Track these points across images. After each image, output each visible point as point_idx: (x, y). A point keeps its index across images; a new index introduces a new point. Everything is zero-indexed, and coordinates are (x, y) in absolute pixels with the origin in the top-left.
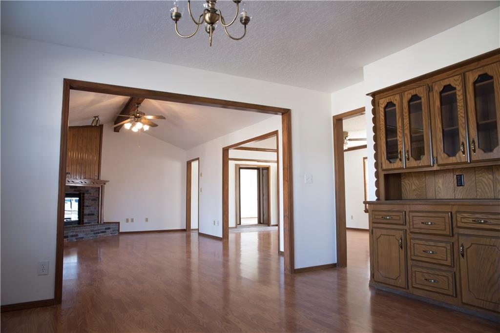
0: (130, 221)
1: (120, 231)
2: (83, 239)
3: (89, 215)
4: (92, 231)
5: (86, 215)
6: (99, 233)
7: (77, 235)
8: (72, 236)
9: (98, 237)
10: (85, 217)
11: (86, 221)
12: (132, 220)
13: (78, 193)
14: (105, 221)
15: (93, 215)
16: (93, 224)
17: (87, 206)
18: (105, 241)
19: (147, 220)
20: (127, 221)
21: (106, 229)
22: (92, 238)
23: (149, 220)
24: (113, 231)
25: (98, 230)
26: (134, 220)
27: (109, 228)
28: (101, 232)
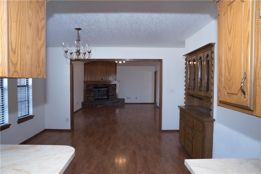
0: (129, 98)
1: (125, 102)
2: (108, 106)
3: (111, 95)
4: (112, 102)
5: (110, 95)
6: (115, 103)
7: (105, 104)
8: (103, 104)
9: (114, 105)
10: (110, 96)
11: (110, 98)
12: (130, 98)
13: (107, 86)
14: (119, 98)
15: (113, 95)
16: (113, 99)
17: (111, 92)
18: (117, 107)
19: (136, 98)
20: (128, 98)
21: (118, 101)
22: (111, 105)
24: (122, 102)
25: (115, 102)
27: (120, 101)
28: (116, 103)
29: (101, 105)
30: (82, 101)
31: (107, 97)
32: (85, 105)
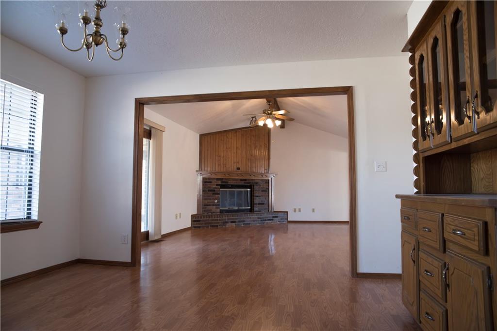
0: (297, 210)
1: (289, 220)
2: (250, 225)
3: (259, 204)
4: (258, 218)
5: (256, 204)
6: (266, 220)
7: (244, 221)
8: (239, 222)
9: (265, 224)
10: (255, 206)
11: (256, 209)
13: (249, 184)
14: (275, 210)
15: (263, 204)
16: (263, 212)
17: (257, 196)
18: (275, 229)
19: (313, 210)
20: (295, 210)
21: (273, 217)
22: (258, 224)
23: (315, 210)
24: (281, 219)
25: (265, 217)
26: (301, 210)
27: (277, 217)
28: (269, 220)
29: (234, 224)
30: (193, 214)
31: (249, 208)
32: (199, 221)
